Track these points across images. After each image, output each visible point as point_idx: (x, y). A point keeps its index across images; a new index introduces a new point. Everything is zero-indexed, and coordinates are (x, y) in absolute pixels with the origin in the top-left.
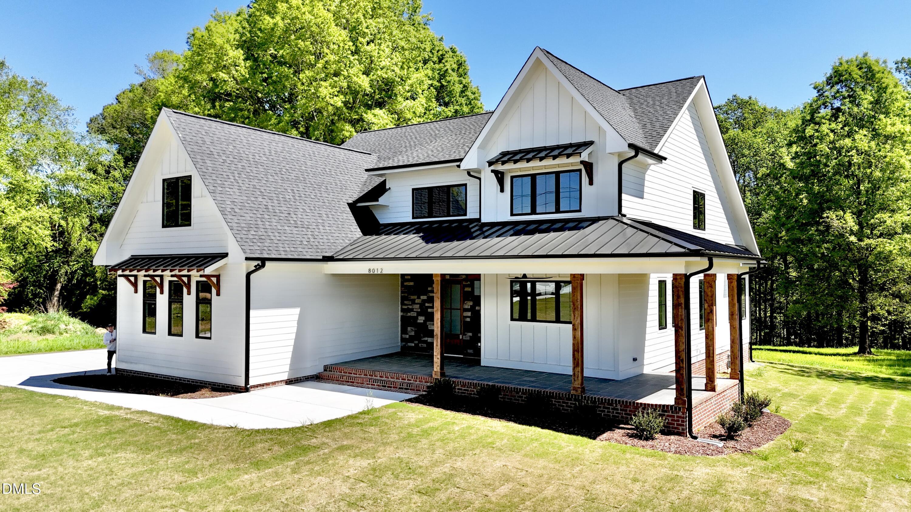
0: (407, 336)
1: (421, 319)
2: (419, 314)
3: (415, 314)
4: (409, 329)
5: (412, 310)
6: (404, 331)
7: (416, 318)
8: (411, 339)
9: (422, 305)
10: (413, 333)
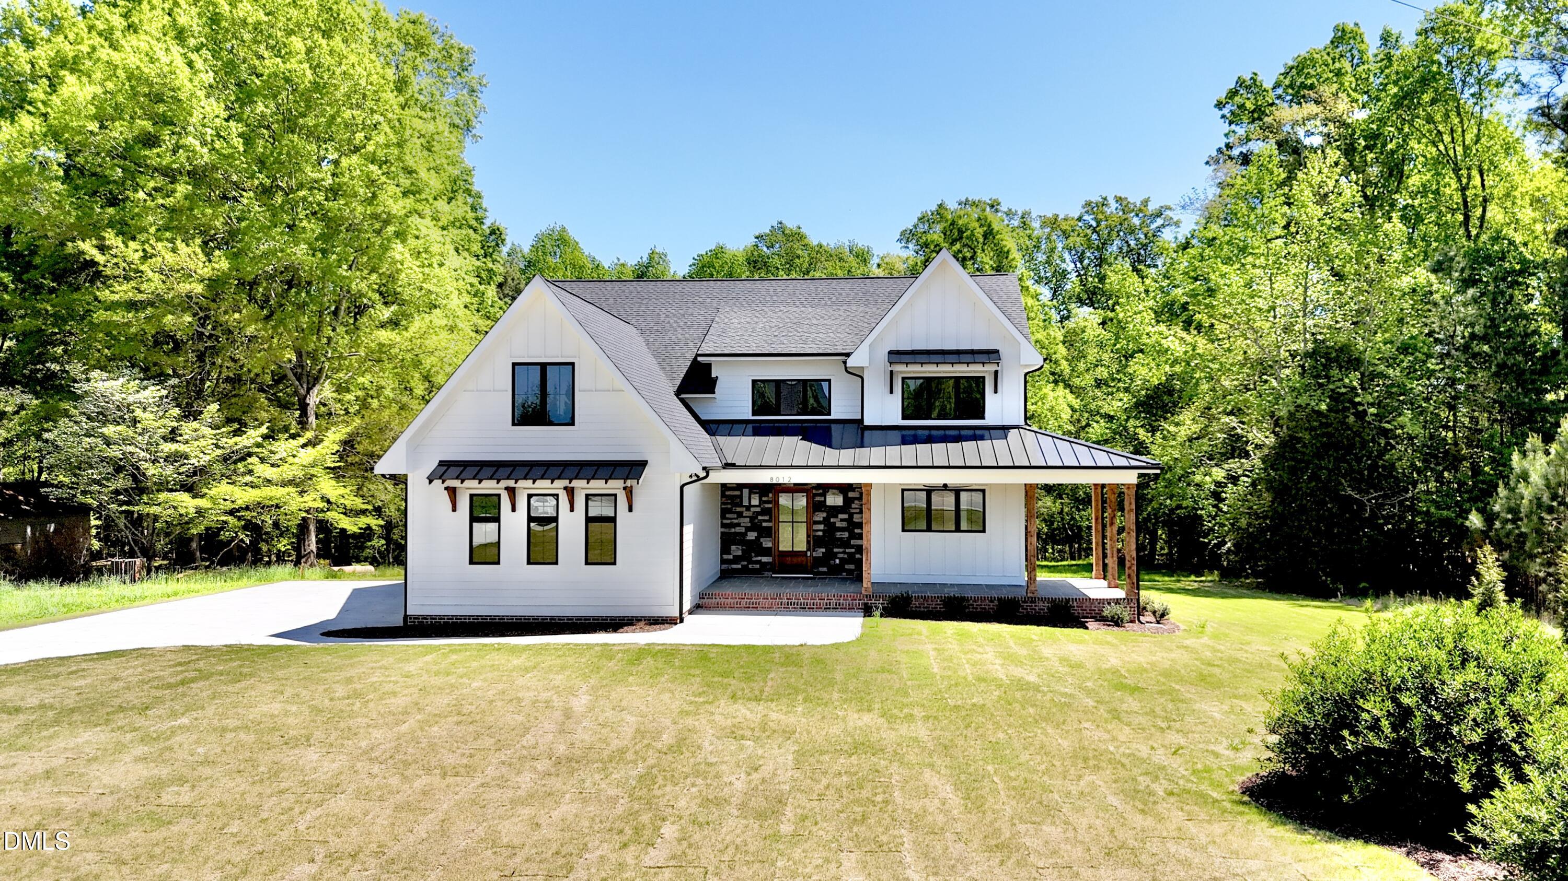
0: (731, 557)
1: (752, 536)
2: (748, 529)
3: (743, 530)
4: (733, 547)
5: (739, 525)
6: (725, 549)
7: (745, 534)
8: (737, 560)
9: (752, 519)
10: (740, 553)
